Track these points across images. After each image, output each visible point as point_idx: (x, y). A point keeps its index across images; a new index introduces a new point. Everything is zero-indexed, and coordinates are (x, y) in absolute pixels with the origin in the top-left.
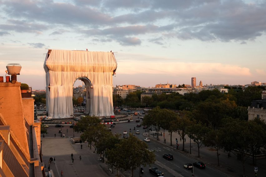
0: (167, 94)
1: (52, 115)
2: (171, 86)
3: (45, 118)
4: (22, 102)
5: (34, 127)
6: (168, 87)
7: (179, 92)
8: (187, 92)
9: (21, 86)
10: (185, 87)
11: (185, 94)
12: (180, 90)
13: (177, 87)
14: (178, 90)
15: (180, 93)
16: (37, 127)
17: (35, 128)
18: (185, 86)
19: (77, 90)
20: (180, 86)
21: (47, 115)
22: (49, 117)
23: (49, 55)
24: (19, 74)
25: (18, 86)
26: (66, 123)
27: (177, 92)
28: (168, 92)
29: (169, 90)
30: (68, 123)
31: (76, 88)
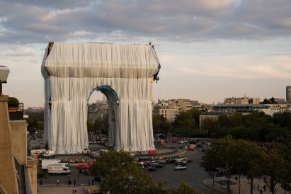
0: (244, 114)
1: (54, 148)
2: (251, 101)
3: (43, 153)
4: (10, 127)
5: (27, 167)
6: (245, 103)
7: (264, 110)
8: (279, 111)
9: (8, 102)
10: (276, 103)
11: (275, 115)
12: (267, 107)
13: (261, 103)
14: (262, 108)
15: (266, 113)
16: (32, 167)
17: (29, 169)
18: (275, 100)
19: (94, 108)
20: (266, 101)
21: (47, 148)
22: (50, 152)
23: (49, 51)
24: (5, 82)
25: (4, 101)
26: (77, 162)
27: (260, 110)
28: (245, 112)
29: (247, 107)
30: (80, 162)
31: (93, 104)
